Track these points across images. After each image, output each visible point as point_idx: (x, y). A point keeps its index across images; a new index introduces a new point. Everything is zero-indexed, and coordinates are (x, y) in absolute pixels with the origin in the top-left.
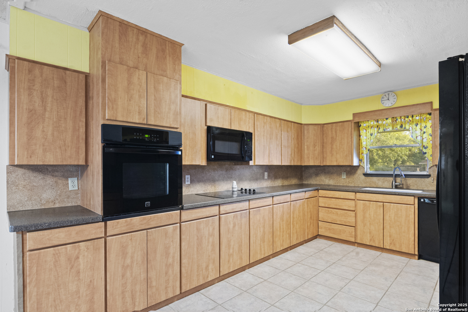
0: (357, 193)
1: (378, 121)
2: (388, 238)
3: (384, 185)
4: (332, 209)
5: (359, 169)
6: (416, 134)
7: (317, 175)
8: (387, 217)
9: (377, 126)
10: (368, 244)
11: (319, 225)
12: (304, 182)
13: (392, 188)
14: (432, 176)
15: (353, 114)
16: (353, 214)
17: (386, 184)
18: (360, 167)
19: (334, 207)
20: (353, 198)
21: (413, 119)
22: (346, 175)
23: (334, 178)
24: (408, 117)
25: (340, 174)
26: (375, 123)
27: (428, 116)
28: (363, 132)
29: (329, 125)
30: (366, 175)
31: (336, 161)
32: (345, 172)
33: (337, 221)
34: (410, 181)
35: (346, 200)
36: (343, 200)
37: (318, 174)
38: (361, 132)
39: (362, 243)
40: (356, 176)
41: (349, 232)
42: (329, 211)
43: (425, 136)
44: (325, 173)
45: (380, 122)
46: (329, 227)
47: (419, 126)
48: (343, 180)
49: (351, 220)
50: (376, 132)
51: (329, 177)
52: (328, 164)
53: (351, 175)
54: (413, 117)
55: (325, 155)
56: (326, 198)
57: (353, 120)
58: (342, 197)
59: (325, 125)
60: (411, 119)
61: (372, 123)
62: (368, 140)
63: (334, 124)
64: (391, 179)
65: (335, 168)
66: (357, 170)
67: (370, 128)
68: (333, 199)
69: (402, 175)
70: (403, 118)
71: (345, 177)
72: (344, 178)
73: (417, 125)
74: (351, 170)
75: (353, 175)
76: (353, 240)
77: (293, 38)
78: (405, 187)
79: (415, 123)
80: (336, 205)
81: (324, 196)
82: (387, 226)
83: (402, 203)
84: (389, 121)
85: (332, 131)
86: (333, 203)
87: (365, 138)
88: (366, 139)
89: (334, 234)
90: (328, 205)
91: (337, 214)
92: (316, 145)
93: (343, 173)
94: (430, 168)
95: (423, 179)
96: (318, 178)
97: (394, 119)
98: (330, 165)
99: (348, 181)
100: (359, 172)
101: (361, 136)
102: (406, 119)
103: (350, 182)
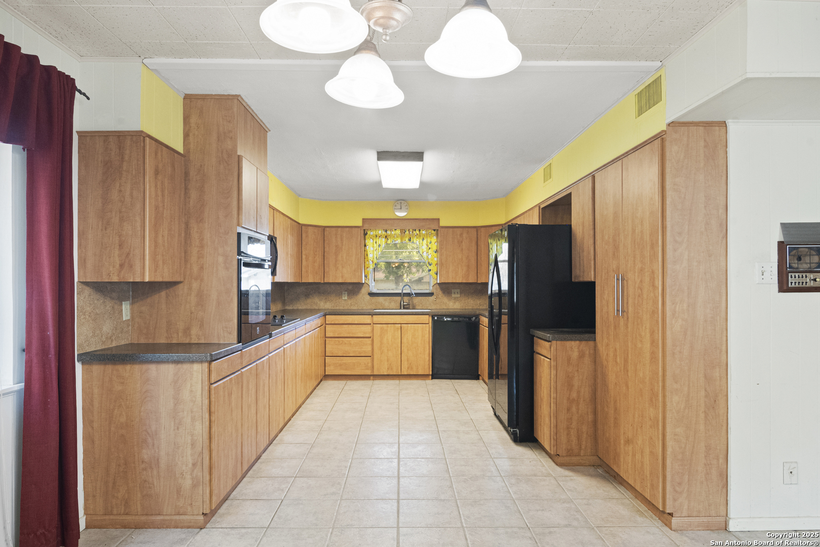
0: (374, 316)
1: (386, 231)
2: (406, 363)
3: (390, 306)
4: (343, 339)
5: (363, 288)
6: (423, 249)
7: (307, 296)
8: (404, 340)
9: (386, 236)
10: (386, 374)
11: (326, 362)
12: (287, 308)
13: (401, 309)
14: (435, 294)
15: (363, 219)
16: (369, 341)
17: (392, 305)
18: (365, 285)
19: (346, 335)
20: (369, 322)
21: (420, 233)
22: (348, 296)
23: (332, 299)
24: (415, 230)
25: (339, 295)
26: (384, 233)
27: (433, 232)
28: (369, 242)
29: (333, 229)
30: (372, 294)
31: (342, 277)
32: (346, 291)
33: (349, 353)
34: (417, 300)
35: (361, 326)
36: (357, 326)
37: (309, 295)
38: (367, 241)
39: (379, 374)
40: (360, 296)
41: (365, 364)
42: (339, 342)
43: (430, 251)
44: (319, 293)
45: (389, 232)
46: (340, 362)
47: (425, 241)
48: (344, 302)
49: (368, 349)
50: (384, 243)
51: (326, 299)
52: (331, 281)
53: (354, 295)
54: (420, 230)
55: (326, 269)
56: (335, 326)
57: (363, 226)
58: (356, 322)
59: (328, 229)
60: (418, 232)
61: (380, 232)
62: (375, 253)
63: (340, 229)
64: (399, 298)
65: (332, 286)
66: (361, 289)
67: (378, 237)
68: (344, 326)
69: (412, 294)
70: (411, 230)
71: (346, 298)
72: (346, 300)
73: (423, 239)
74: (354, 288)
75: (357, 295)
76: (369, 372)
77: (383, 155)
78: (411, 307)
79: (422, 238)
80: (349, 333)
81: (333, 323)
82: (405, 349)
83: (419, 322)
84: (398, 232)
85: (336, 237)
86: (344, 331)
87: (372, 249)
88: (373, 251)
89: (346, 369)
90: (338, 334)
91: (350, 344)
92: (316, 255)
93: (343, 292)
94: (433, 286)
95: (427, 298)
96: (309, 301)
97: (403, 232)
98: (334, 282)
99: (350, 303)
100: (364, 291)
101: (367, 247)
102: (414, 232)
103: (353, 304)
